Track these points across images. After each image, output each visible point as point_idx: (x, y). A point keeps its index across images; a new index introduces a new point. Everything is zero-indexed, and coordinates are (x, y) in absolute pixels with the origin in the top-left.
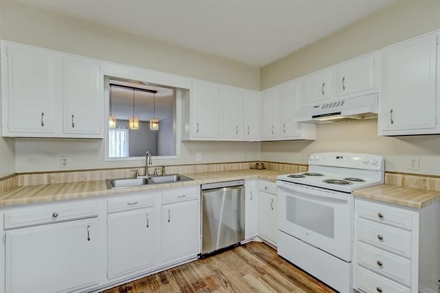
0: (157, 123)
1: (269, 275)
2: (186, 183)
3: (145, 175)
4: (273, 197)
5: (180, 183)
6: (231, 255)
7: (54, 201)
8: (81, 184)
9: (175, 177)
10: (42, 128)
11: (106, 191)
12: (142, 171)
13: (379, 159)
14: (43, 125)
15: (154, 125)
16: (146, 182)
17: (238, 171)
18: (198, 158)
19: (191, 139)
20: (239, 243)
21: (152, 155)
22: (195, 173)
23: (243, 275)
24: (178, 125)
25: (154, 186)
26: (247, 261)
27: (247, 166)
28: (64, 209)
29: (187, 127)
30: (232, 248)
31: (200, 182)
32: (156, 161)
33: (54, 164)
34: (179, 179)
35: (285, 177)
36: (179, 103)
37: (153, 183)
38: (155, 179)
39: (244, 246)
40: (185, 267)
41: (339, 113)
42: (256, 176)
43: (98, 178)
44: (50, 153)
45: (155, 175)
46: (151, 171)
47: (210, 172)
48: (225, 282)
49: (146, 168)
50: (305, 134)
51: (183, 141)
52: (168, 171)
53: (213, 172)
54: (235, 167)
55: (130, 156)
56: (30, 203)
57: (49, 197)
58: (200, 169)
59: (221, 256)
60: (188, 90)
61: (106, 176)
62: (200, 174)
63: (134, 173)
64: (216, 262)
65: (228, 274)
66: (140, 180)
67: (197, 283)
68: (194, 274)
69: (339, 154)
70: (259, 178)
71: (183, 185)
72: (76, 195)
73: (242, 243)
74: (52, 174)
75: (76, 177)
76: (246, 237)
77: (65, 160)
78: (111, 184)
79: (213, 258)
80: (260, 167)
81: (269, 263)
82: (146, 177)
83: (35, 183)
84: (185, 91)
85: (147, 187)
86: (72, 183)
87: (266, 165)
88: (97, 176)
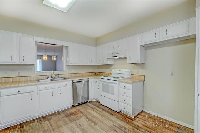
0: (55, 57)
1: (96, 109)
2: (67, 80)
3: (51, 78)
4: (99, 84)
5: (65, 80)
6: (84, 105)
7: (19, 86)
8: (26, 81)
9: (63, 78)
10: (12, 61)
11: (37, 83)
12: (50, 76)
13: (129, 70)
14: (12, 60)
15: (54, 58)
16: (52, 80)
17: (88, 76)
18: (73, 71)
19: (69, 64)
20: (87, 101)
21: (54, 70)
22: (71, 77)
23: (87, 110)
24: (64, 59)
25: (55, 81)
26: (89, 106)
27: (92, 74)
28: (22, 89)
29: (68, 59)
30: (85, 103)
31: (72, 80)
32: (56, 72)
33: (14, 74)
34: (65, 79)
35: (102, 77)
36: (65, 51)
37: (55, 80)
38: (55, 79)
39: (89, 102)
40: (67, 110)
41: (117, 56)
42: (93, 77)
43: (32, 79)
44: (13, 70)
45: (55, 78)
46: (54, 76)
47: (77, 77)
48: (81, 112)
49: (52, 75)
50: (109, 63)
51: (67, 65)
52: (60, 76)
53: (78, 77)
54: (87, 74)
55: (42, 71)
56: (10, 87)
57: (17, 85)
58: (73, 75)
59: (80, 106)
60: (68, 46)
61: (36, 78)
62: (73, 77)
63: (46, 77)
64: (78, 108)
65: (82, 110)
66: (49, 79)
67: (71, 113)
68: (70, 111)
69: (119, 69)
70: (94, 78)
71: (66, 81)
72: (26, 84)
73: (89, 101)
74: (14, 78)
75: (24, 79)
76: (90, 99)
77: (19, 73)
78: (38, 81)
79: (77, 107)
80: (96, 74)
81: (97, 106)
82: (51, 79)
83: (7, 81)
84: (67, 47)
85: (52, 81)
86: (22, 81)
87: (99, 74)
88: (32, 78)
